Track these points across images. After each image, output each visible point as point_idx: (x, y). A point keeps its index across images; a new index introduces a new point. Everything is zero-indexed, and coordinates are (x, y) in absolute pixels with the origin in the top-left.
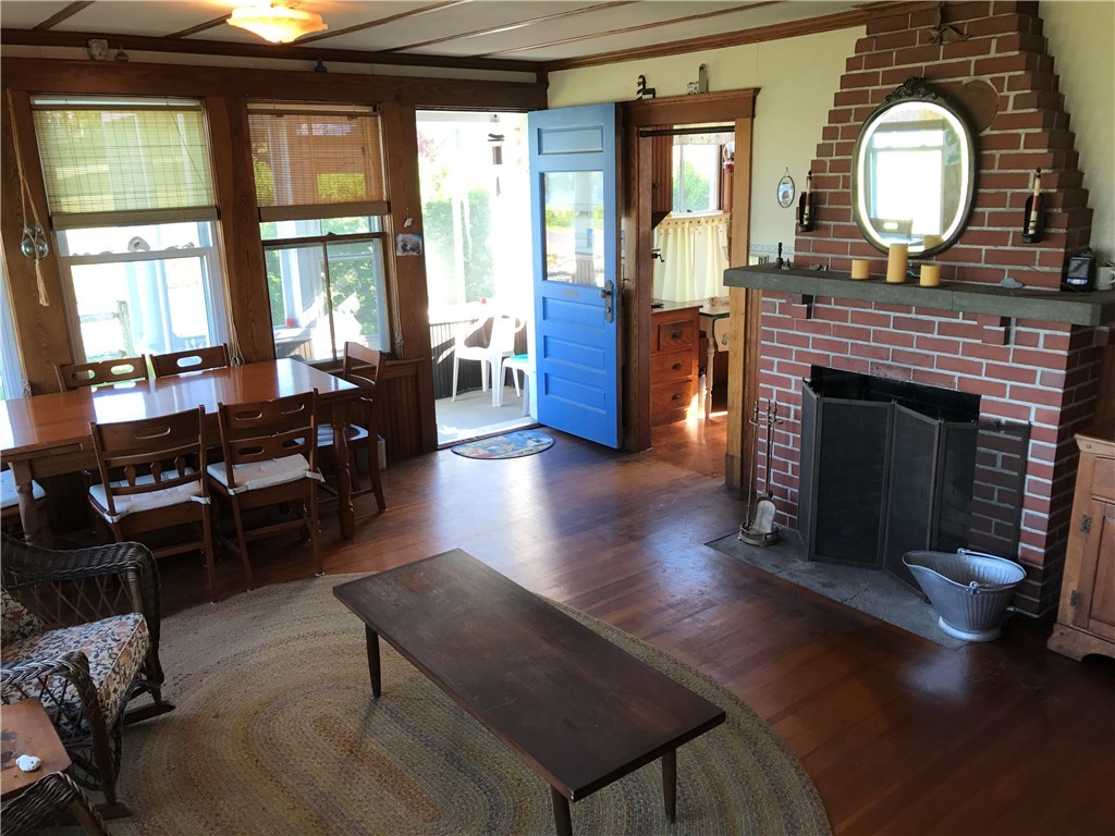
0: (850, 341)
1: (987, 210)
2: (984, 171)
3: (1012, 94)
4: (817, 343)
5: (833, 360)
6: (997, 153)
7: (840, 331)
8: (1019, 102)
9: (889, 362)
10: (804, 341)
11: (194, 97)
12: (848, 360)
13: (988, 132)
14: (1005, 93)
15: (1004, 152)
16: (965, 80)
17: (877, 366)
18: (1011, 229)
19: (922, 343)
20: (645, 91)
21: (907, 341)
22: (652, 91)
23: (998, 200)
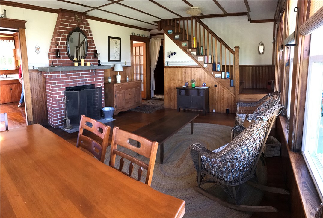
0: (73, 80)
4: (66, 82)
5: (70, 85)
7: (71, 78)
9: (81, 82)
10: (63, 82)
12: (73, 84)
17: (78, 84)
19: (86, 77)
21: (83, 78)
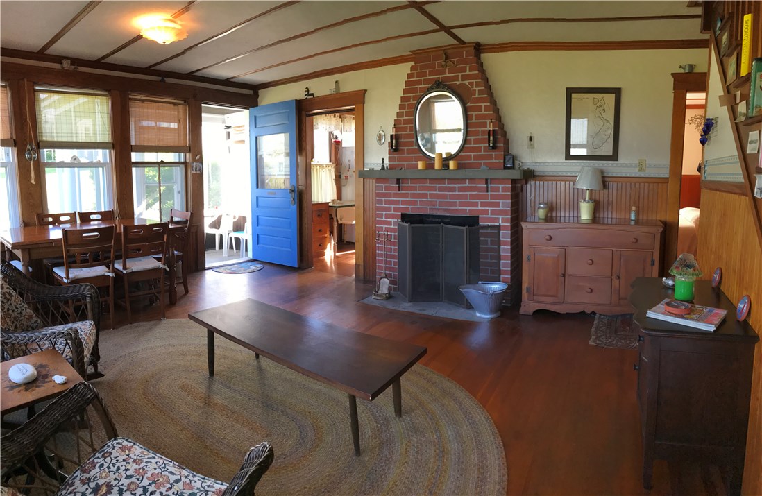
0: (418, 200)
1: (472, 138)
2: (469, 121)
3: (477, 89)
4: (403, 203)
5: (411, 210)
6: (474, 113)
7: (414, 196)
8: (481, 92)
9: (438, 207)
10: (396, 202)
11: (106, 90)
12: (418, 208)
13: (469, 105)
14: (474, 88)
15: (477, 113)
16: (458, 83)
18: (483, 145)
19: (452, 197)
20: (309, 95)
21: (444, 197)
22: (312, 94)
23: (476, 133)
